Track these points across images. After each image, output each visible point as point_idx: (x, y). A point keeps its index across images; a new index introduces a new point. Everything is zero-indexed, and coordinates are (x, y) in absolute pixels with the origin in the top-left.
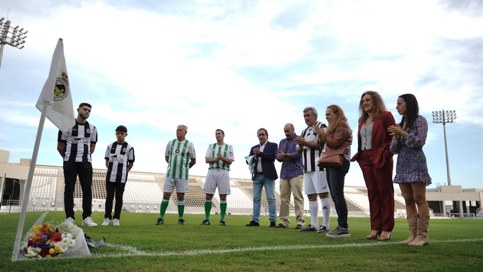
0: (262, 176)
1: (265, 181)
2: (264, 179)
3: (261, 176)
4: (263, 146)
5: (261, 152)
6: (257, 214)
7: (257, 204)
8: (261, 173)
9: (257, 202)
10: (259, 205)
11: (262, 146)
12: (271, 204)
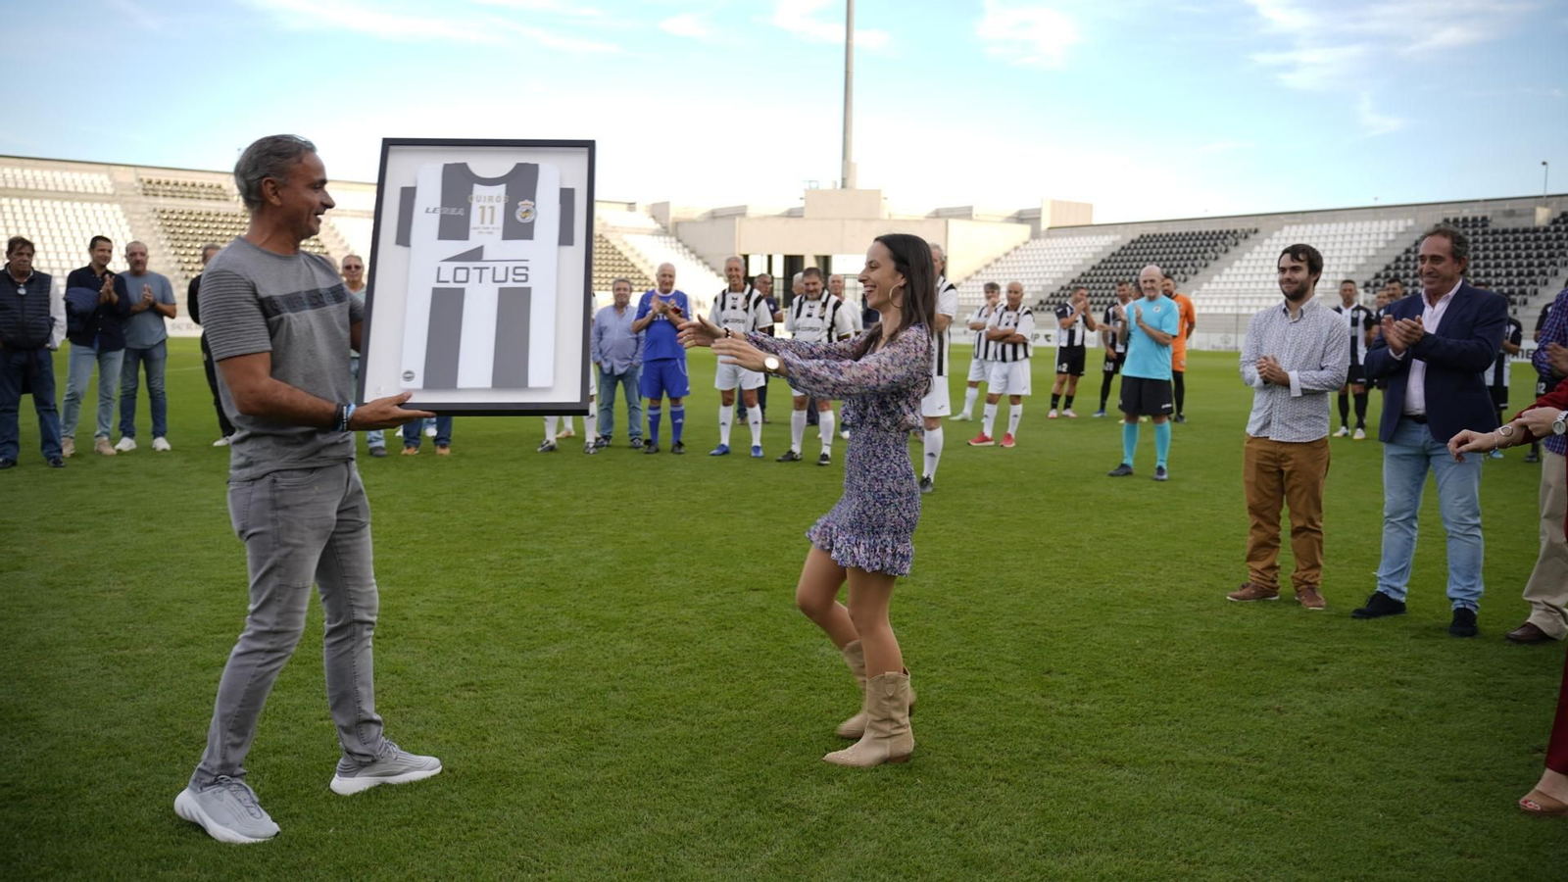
0: (1424, 426)
1: (1435, 452)
2: (1432, 443)
3: (1419, 432)
4: (1441, 307)
5: (1427, 335)
6: (1400, 571)
7: (1398, 534)
8: (1419, 419)
9: (1398, 526)
10: (1408, 536)
11: (1433, 306)
12: (1461, 542)
